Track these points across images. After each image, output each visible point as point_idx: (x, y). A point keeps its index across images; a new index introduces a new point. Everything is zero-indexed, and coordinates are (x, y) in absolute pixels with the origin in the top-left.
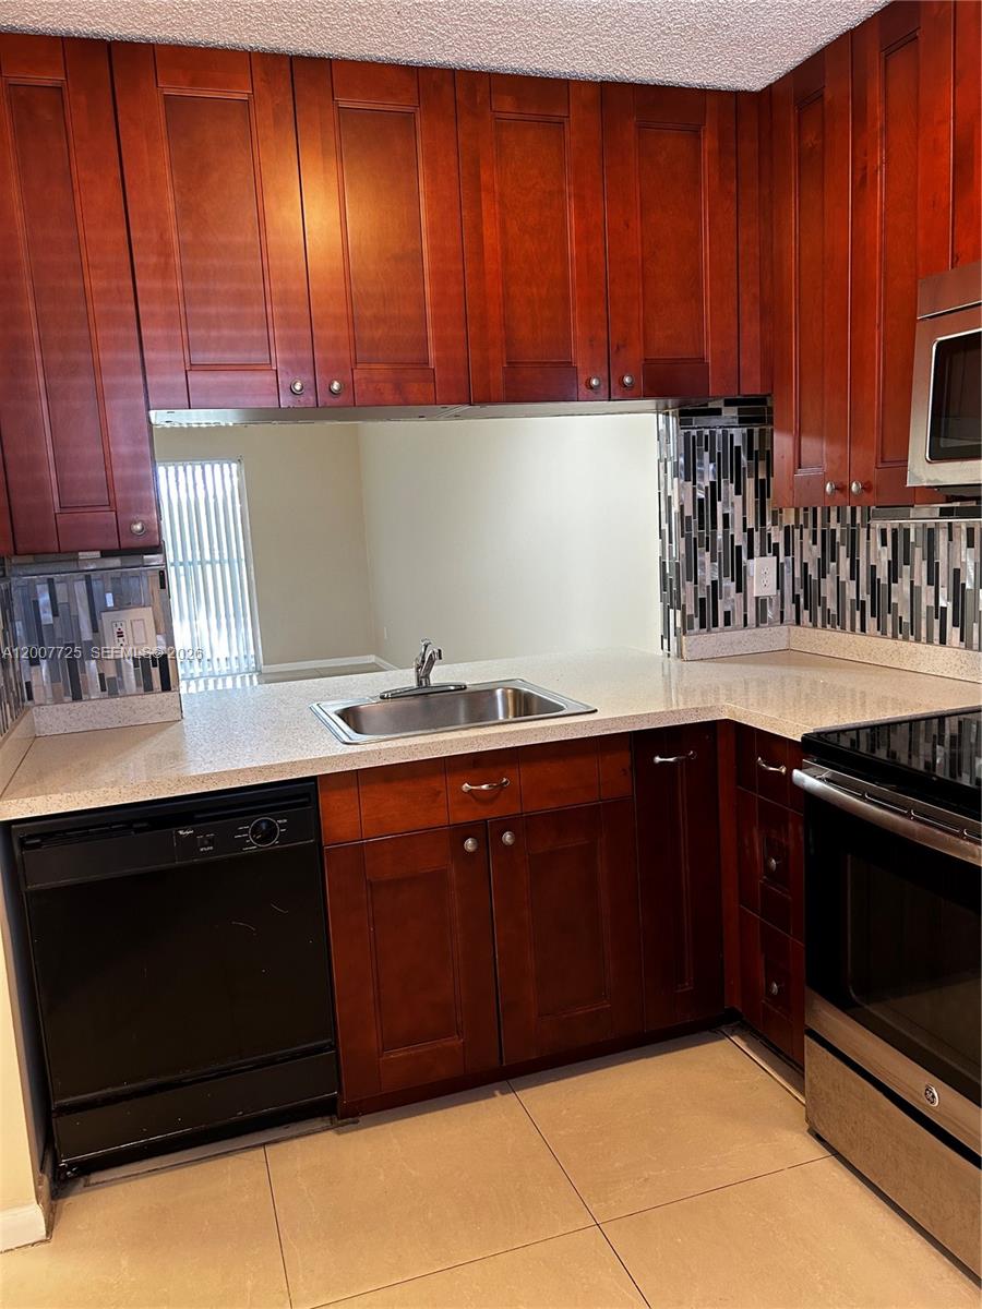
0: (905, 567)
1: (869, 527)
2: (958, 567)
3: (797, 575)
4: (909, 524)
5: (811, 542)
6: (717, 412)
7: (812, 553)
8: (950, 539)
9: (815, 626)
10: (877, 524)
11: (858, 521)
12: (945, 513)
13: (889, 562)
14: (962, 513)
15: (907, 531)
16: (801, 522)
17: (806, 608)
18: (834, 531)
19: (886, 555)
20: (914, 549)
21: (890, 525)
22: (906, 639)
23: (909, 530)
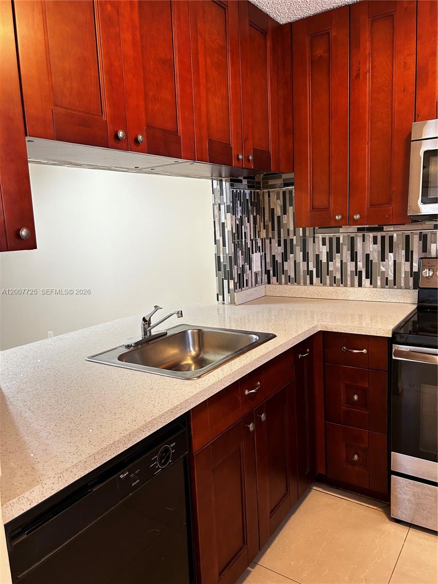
0: (337, 254)
1: (314, 237)
2: (368, 253)
3: (268, 260)
4: (339, 235)
5: (277, 245)
6: (241, 181)
7: (278, 251)
8: (364, 241)
9: (281, 284)
10: (321, 236)
11: (307, 234)
12: (359, 230)
13: (327, 252)
14: (370, 230)
15: (338, 239)
16: (270, 236)
17: (274, 276)
18: (292, 240)
19: (324, 250)
20: (342, 246)
21: (327, 236)
22: (338, 286)
23: (339, 238)
